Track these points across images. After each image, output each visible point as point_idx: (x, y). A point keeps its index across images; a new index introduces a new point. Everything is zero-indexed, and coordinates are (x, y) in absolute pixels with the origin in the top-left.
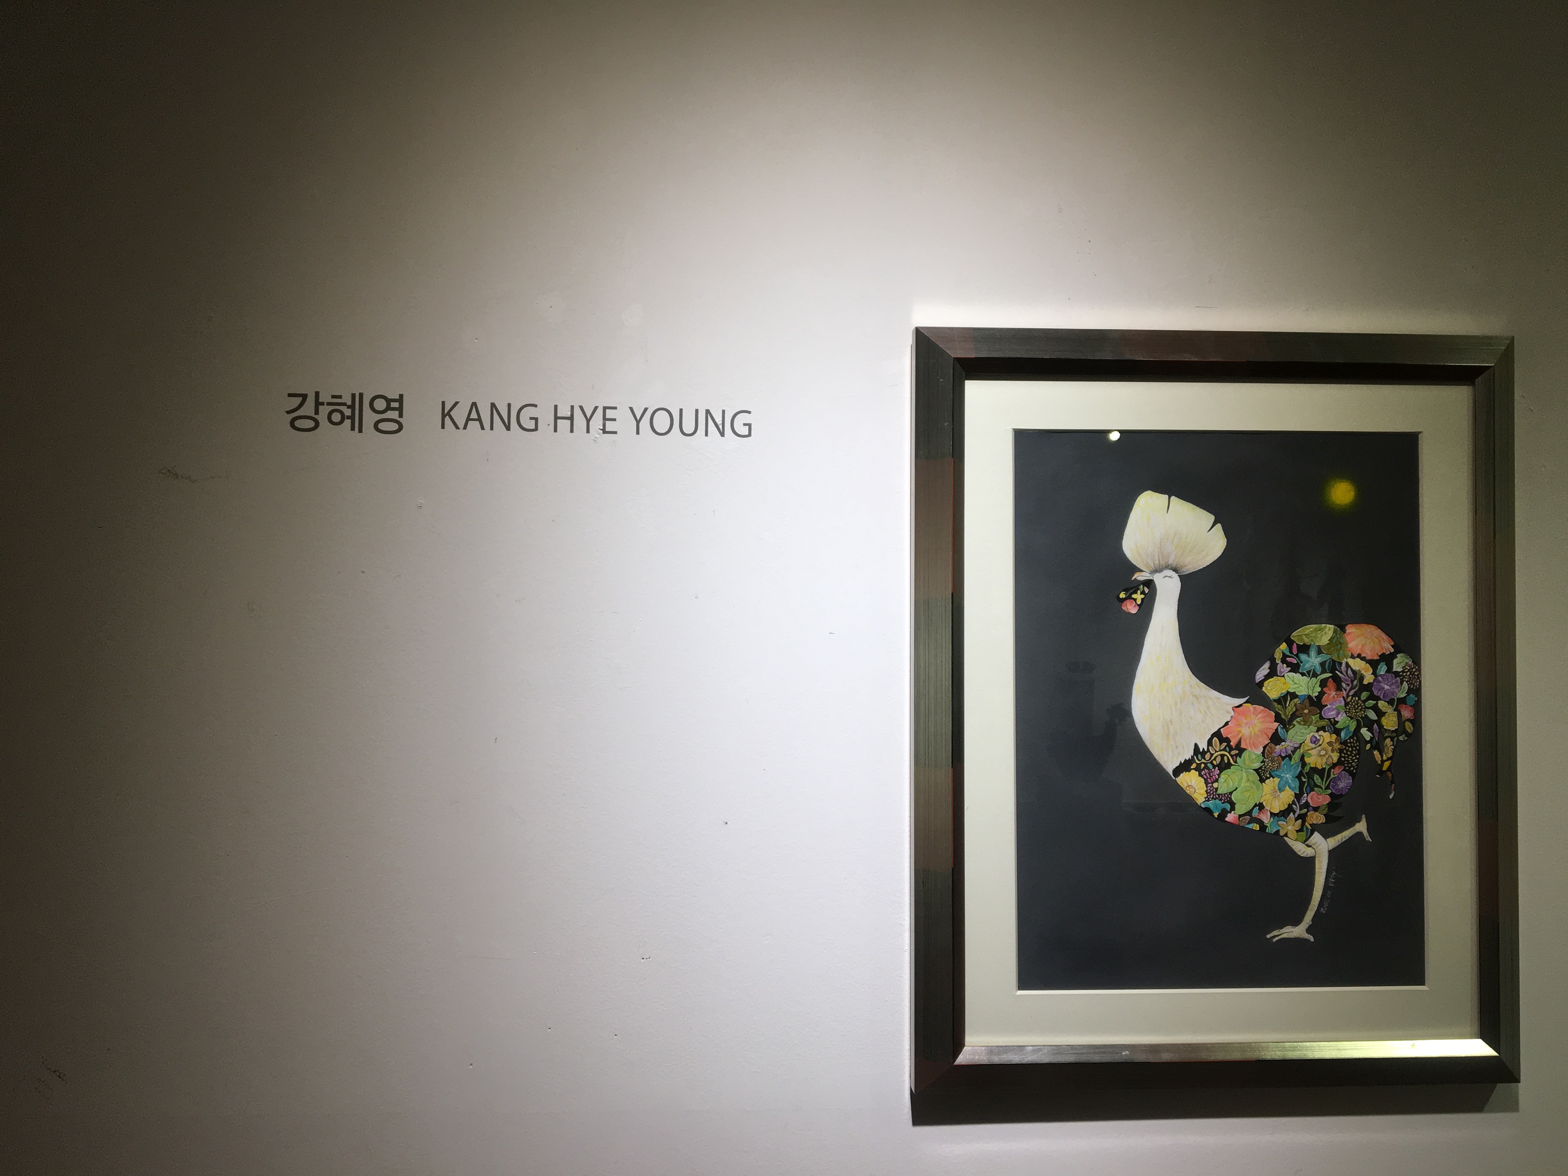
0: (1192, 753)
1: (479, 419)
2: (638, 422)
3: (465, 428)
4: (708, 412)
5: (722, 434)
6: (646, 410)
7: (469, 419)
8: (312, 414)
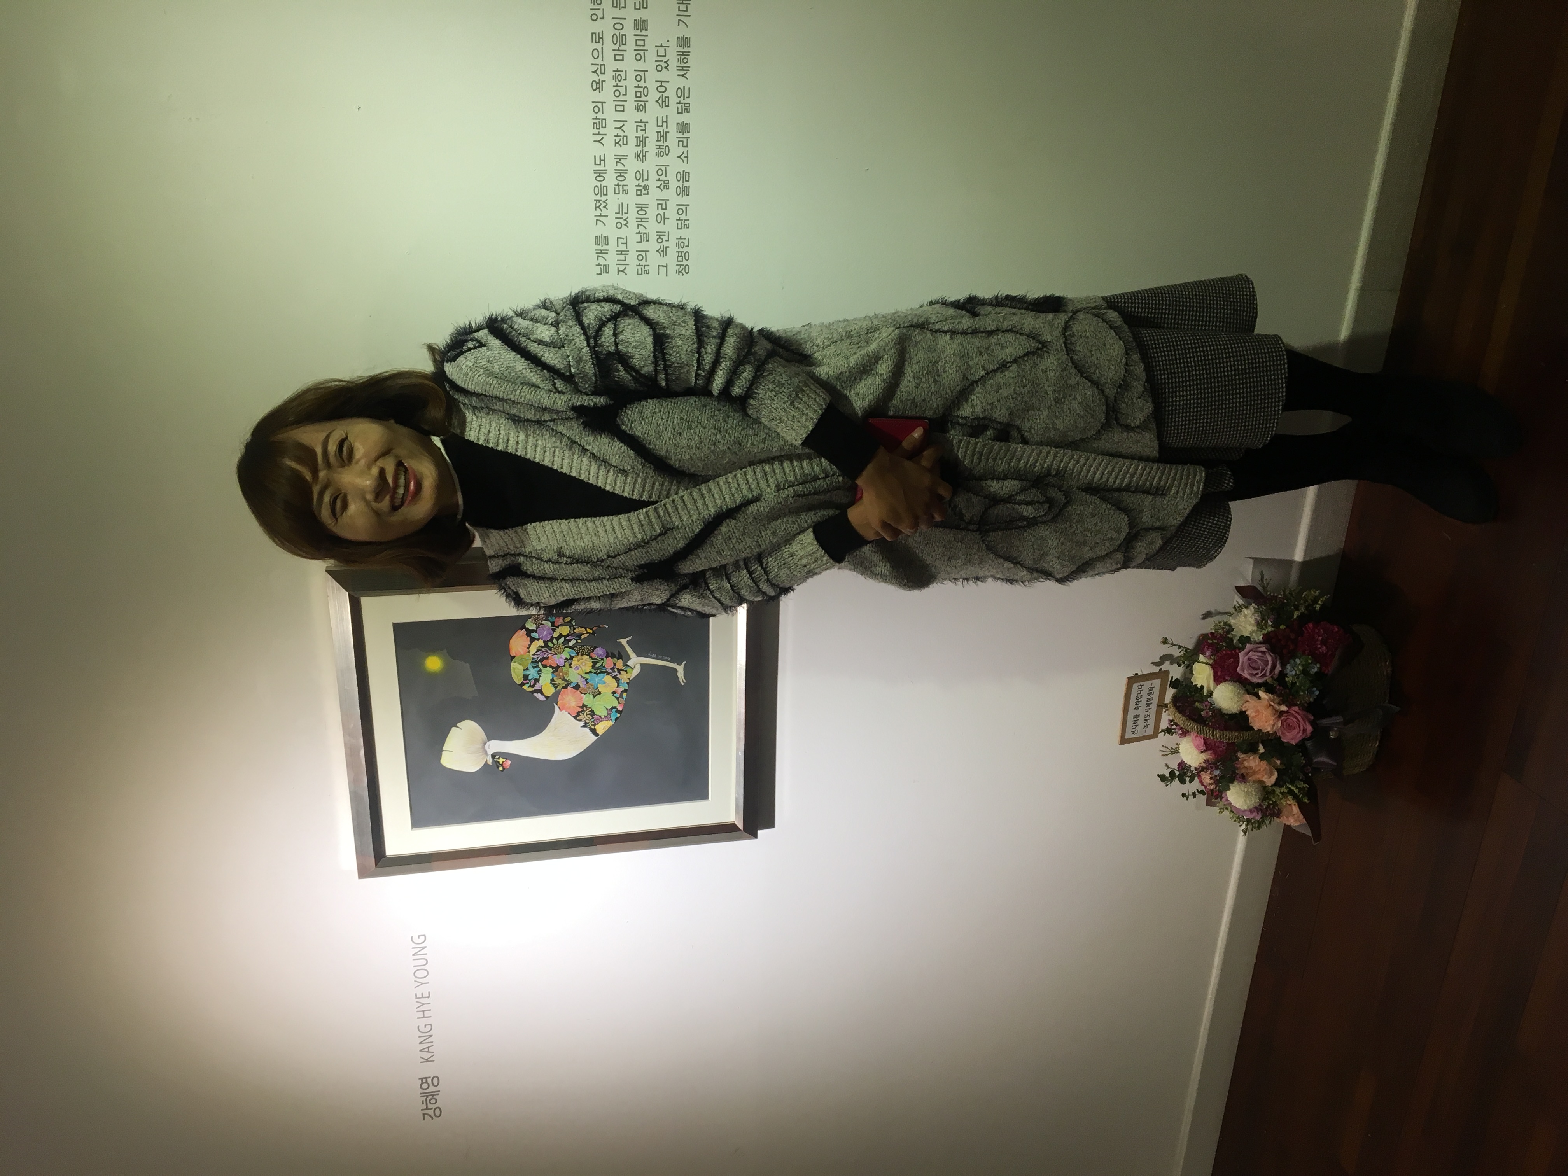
0: (586, 728)
1: (428, 1048)
2: (422, 984)
3: (433, 1052)
4: (414, 955)
5: (425, 947)
6: (415, 981)
7: (428, 1052)
8: (433, 1110)
